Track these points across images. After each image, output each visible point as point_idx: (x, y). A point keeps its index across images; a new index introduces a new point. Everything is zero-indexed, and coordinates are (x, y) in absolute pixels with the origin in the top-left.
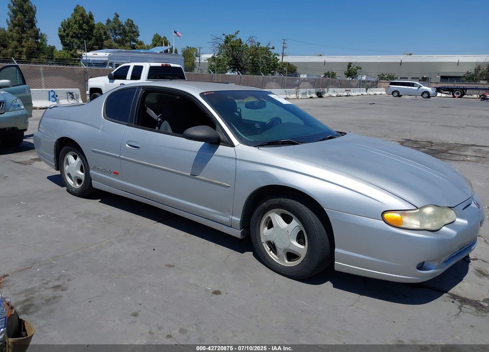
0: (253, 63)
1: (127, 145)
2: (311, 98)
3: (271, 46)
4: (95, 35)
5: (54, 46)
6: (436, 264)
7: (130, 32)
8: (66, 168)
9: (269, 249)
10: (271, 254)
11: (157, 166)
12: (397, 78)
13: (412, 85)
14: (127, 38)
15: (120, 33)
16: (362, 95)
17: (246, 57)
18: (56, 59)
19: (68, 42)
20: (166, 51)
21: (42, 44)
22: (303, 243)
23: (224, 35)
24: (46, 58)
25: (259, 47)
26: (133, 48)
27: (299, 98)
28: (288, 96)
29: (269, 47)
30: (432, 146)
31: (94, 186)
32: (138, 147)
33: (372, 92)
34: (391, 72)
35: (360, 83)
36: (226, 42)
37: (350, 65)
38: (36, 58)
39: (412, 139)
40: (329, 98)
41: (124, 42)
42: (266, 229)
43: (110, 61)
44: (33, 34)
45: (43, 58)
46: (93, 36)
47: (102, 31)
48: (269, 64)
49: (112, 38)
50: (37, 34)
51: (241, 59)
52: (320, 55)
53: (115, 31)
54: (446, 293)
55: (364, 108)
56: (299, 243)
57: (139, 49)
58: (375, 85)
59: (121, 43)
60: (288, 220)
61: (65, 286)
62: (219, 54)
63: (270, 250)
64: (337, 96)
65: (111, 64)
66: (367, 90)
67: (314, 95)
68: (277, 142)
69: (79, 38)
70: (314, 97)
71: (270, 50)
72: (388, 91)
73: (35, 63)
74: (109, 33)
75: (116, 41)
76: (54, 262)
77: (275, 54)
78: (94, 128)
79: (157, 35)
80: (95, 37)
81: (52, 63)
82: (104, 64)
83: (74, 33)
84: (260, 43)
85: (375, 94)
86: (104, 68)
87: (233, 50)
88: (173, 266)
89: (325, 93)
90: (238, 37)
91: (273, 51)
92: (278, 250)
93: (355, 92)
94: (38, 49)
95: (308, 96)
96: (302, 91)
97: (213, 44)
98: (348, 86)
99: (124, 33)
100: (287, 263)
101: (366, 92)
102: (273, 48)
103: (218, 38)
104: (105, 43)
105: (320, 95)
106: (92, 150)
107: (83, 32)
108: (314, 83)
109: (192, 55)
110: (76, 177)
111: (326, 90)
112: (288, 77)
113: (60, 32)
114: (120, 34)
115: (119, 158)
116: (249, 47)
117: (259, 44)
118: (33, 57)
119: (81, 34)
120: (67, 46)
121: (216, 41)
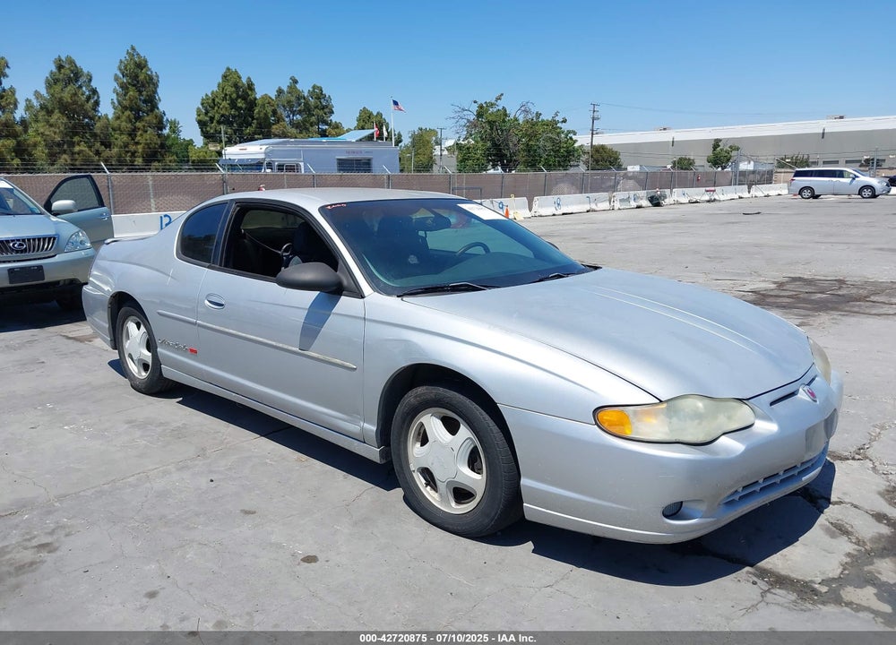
0: (529, 149)
1: (207, 302)
2: (639, 207)
3: (559, 118)
4: (256, 116)
5: (191, 140)
6: (703, 507)
7: (316, 107)
8: (127, 345)
9: (424, 481)
10: (428, 493)
11: (227, 330)
12: (815, 163)
13: (841, 174)
14: (313, 119)
15: (300, 110)
16: (740, 198)
17: (515, 139)
18: (193, 162)
19: (212, 131)
20: (370, 138)
21: (168, 136)
22: (479, 471)
23: (475, 102)
24: (175, 161)
25: (540, 120)
26: (323, 134)
27: (616, 208)
28: (594, 207)
29: (557, 119)
30: (840, 288)
31: (166, 374)
32: (222, 305)
33: (759, 191)
34: (802, 152)
35: (735, 176)
36: (479, 115)
37: (717, 143)
38: (159, 161)
39: (806, 277)
40: (675, 206)
41: (308, 125)
42: (418, 445)
43: (268, 160)
44: (155, 121)
45: (170, 162)
46: (253, 119)
47: (269, 110)
48: (558, 150)
49: (287, 119)
50: (161, 121)
51: (507, 145)
52: (665, 129)
53: (291, 107)
54: (752, 566)
55: (733, 223)
56: (473, 470)
57: (333, 136)
58: (767, 178)
59: (303, 128)
60: (452, 427)
61: (57, 545)
62: (466, 138)
63: (427, 485)
64: (690, 202)
65: (270, 165)
66: (749, 188)
67: (645, 203)
68: (442, 287)
69: (230, 124)
70: (644, 205)
71: (559, 125)
72: (792, 188)
73: (157, 170)
74: (280, 111)
75: (293, 124)
76: (57, 504)
77: (569, 132)
78: (161, 275)
79: (364, 111)
80: (257, 119)
81: (190, 169)
82: (258, 165)
83: (222, 116)
84: (540, 114)
85: (768, 196)
86: (257, 172)
87: (492, 129)
88: (255, 512)
89: (665, 197)
90: (501, 105)
91: (565, 127)
92: (438, 483)
93: (725, 194)
94: (162, 146)
95: (634, 204)
96: (620, 195)
97: (455, 121)
98: (712, 182)
99: (307, 110)
100: (456, 509)
101: (749, 192)
102: (565, 121)
103: (464, 110)
104: (275, 129)
105: (655, 202)
106: (158, 313)
107: (237, 113)
108: (644, 181)
109: (429, 142)
110: (139, 360)
111: (667, 191)
112: (592, 172)
113: (199, 115)
114: (300, 112)
115: (195, 324)
116: (521, 122)
117: (538, 115)
118: (155, 160)
119: (234, 117)
120: (209, 137)
121: (461, 115)
